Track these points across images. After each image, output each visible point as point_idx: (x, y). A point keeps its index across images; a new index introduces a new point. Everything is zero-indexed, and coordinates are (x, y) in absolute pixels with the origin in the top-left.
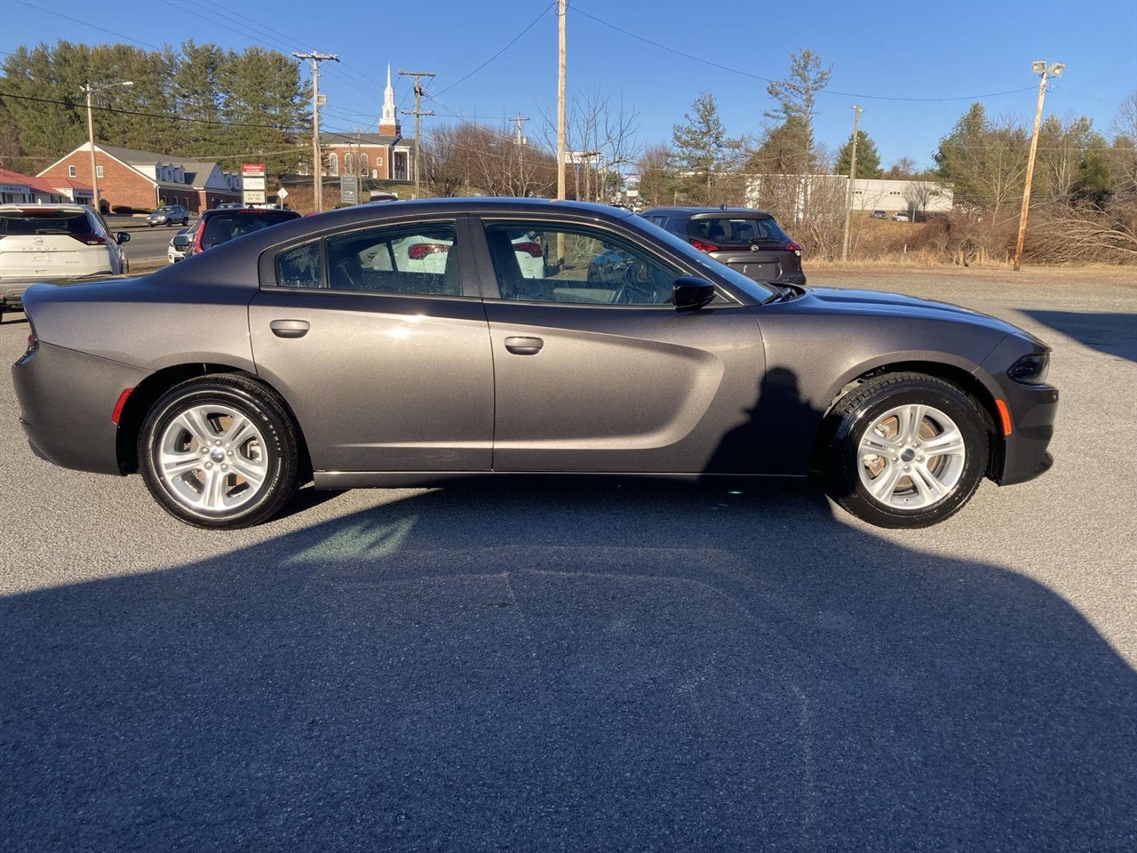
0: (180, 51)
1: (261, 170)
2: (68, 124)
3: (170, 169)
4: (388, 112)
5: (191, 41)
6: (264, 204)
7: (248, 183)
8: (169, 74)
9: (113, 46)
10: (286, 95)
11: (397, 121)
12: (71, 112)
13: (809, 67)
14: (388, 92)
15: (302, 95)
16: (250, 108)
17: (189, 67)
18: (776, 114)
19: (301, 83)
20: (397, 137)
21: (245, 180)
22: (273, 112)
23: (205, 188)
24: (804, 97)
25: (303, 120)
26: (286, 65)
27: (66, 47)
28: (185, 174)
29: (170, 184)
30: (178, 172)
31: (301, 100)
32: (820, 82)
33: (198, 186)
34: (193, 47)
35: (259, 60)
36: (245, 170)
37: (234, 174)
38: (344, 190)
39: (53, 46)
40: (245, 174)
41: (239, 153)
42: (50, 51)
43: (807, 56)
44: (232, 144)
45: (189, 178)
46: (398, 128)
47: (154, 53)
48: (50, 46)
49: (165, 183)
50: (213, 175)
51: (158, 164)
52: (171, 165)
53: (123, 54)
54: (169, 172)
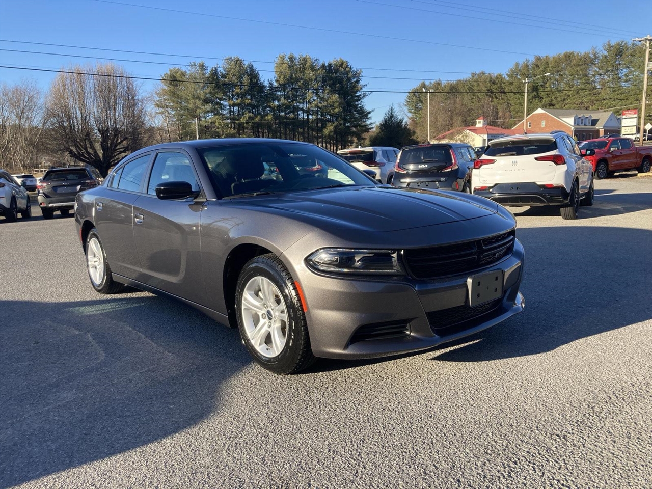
0: (602, 49)
1: (635, 113)
3: (583, 118)
5: (609, 42)
6: (635, 134)
7: (625, 122)
8: (592, 63)
9: (563, 54)
17: (606, 57)
21: (623, 120)
23: (604, 127)
27: (539, 59)
28: (592, 120)
29: (582, 127)
30: (588, 120)
33: (599, 127)
34: (609, 45)
36: (624, 115)
39: (532, 59)
40: (624, 117)
42: (530, 62)
44: (627, 99)
45: (594, 122)
47: (585, 53)
48: (530, 60)
49: (578, 127)
50: (610, 119)
51: (576, 116)
52: (583, 116)
53: (568, 57)
54: (582, 120)
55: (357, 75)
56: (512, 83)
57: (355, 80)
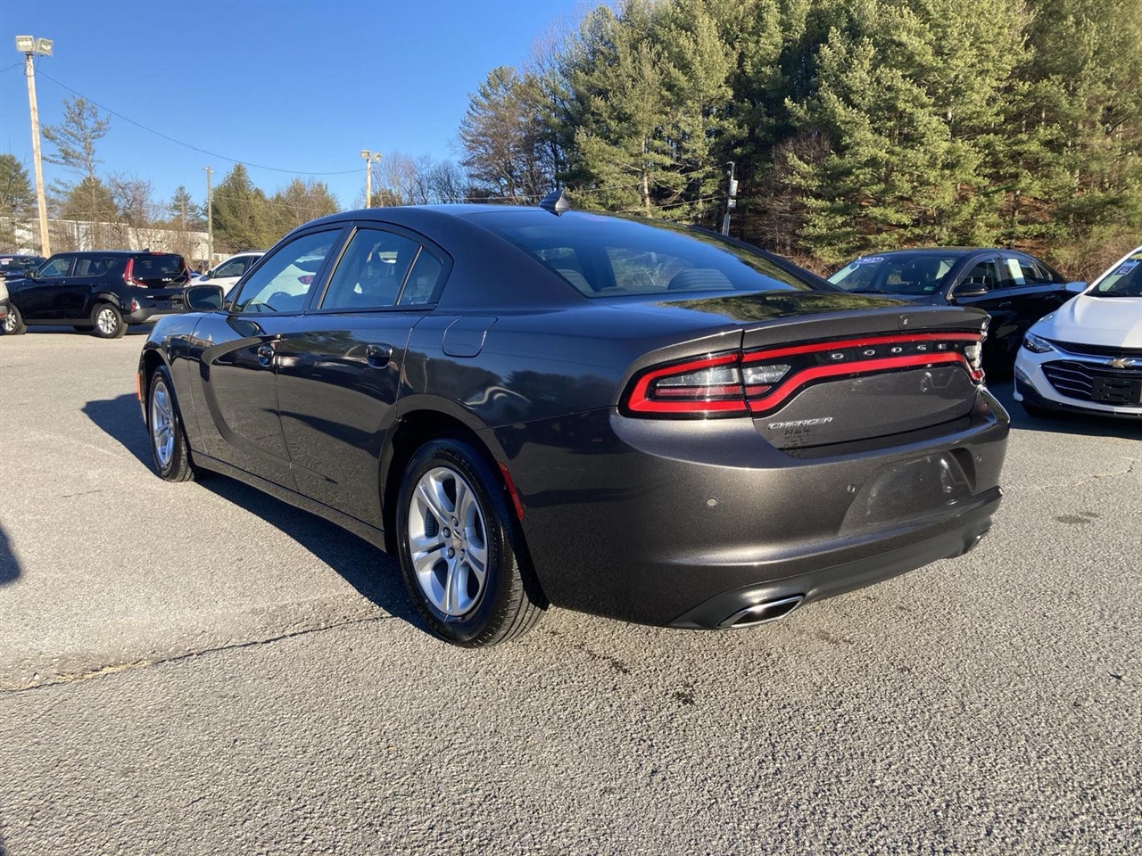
13: (85, 115)
18: (55, 159)
24: (83, 144)
32: (99, 131)
43: (81, 104)
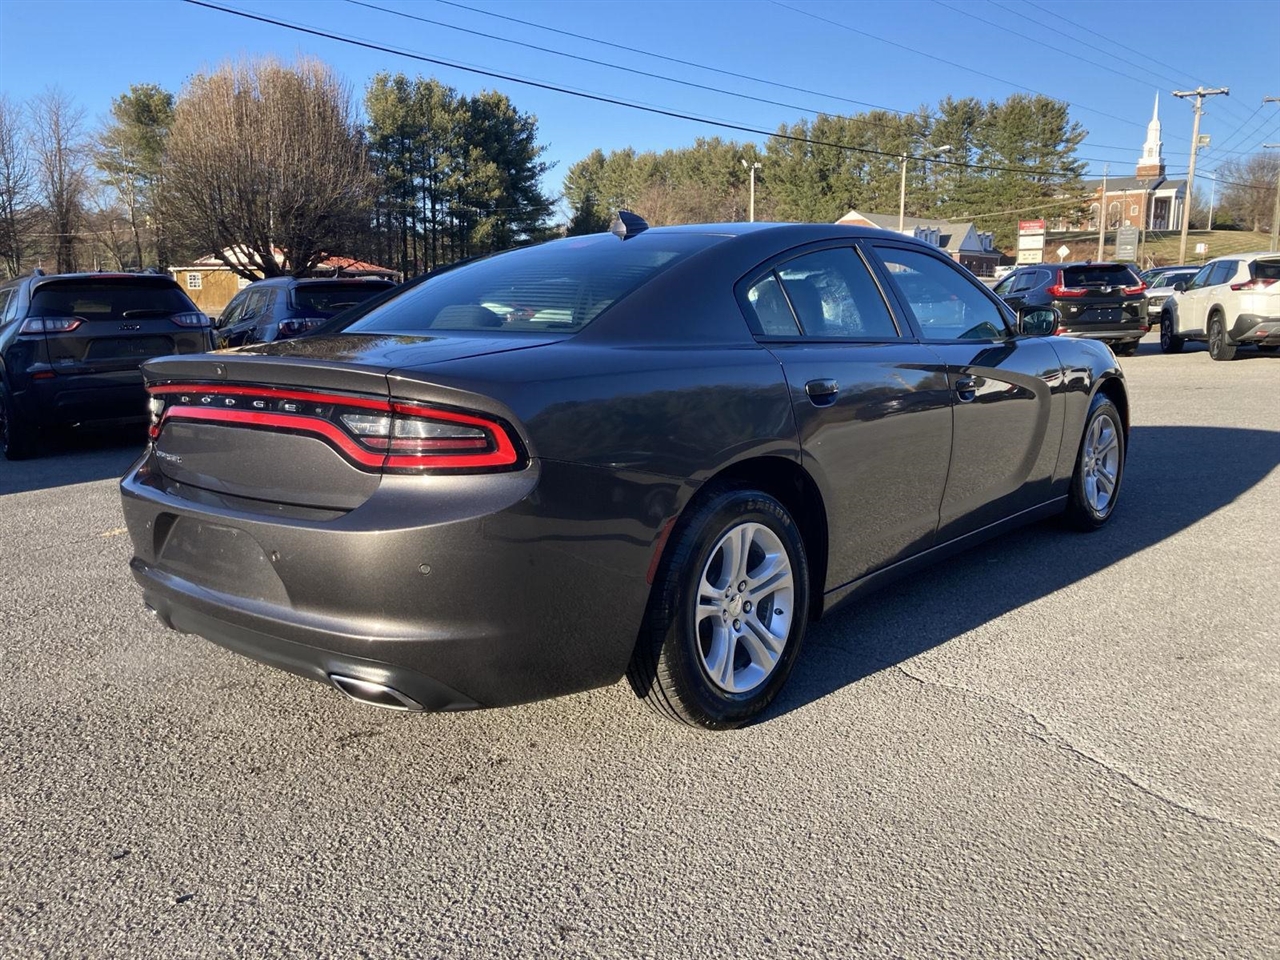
0: (937, 109)
1: (1041, 227)
2: (820, 196)
3: (928, 232)
4: (1150, 151)
5: (949, 97)
7: (1024, 243)
8: (922, 135)
9: (868, 114)
10: (1049, 143)
11: (1162, 160)
12: (824, 184)
14: (1154, 125)
15: (1067, 141)
16: (1006, 162)
17: (945, 124)
19: (1068, 128)
20: (1160, 179)
21: (1021, 238)
22: (1031, 164)
23: (960, 250)
25: (1067, 169)
26: (1053, 109)
27: (825, 120)
28: (941, 237)
30: (935, 235)
31: (1066, 147)
33: (953, 249)
34: (951, 104)
35: (1023, 108)
36: (1024, 228)
37: (987, 234)
38: (1121, 245)
39: (812, 120)
40: (1022, 232)
41: (990, 211)
42: (809, 125)
44: (983, 202)
45: (944, 240)
46: (1162, 168)
47: (910, 116)
48: (809, 121)
50: (969, 237)
51: (918, 228)
52: (929, 228)
53: (879, 119)
54: (926, 235)
55: (528, 127)
56: (776, 163)
57: (525, 136)
